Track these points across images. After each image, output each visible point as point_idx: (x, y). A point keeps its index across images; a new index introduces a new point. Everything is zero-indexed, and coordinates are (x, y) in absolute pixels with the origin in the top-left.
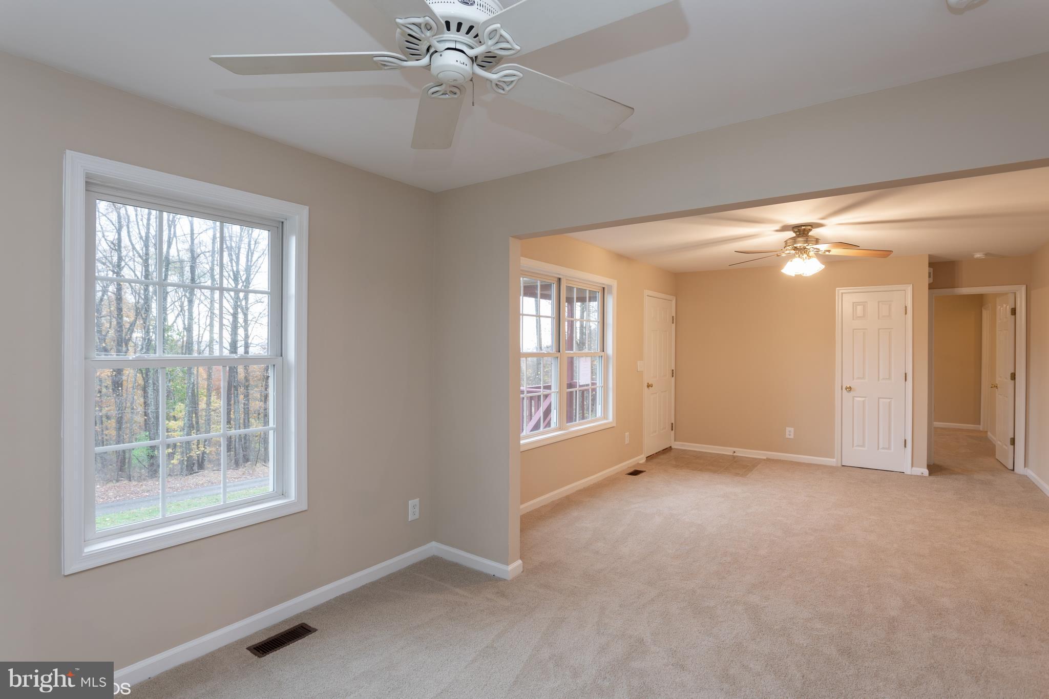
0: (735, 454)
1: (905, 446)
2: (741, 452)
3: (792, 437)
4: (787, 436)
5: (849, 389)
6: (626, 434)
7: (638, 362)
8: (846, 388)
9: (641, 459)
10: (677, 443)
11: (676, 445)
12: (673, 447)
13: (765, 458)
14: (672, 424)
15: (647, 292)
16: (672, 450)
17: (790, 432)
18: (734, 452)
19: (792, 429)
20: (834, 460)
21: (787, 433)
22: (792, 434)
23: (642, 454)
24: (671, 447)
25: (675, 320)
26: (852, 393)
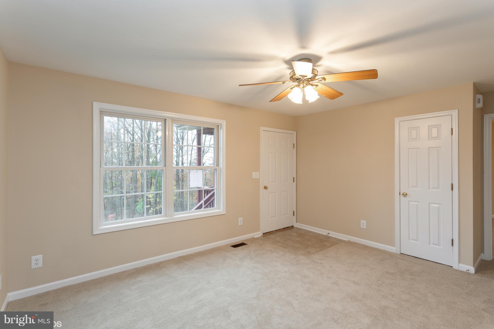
0: (329, 235)
1: (452, 245)
2: (334, 235)
3: (365, 227)
4: (362, 227)
5: (405, 195)
6: (240, 219)
7: (253, 173)
8: (403, 194)
9: (258, 234)
10: (297, 224)
11: (296, 225)
12: (295, 226)
13: (347, 240)
14: (294, 212)
15: (262, 128)
16: (294, 229)
17: (363, 224)
18: (329, 234)
19: (365, 222)
20: (394, 248)
21: (362, 224)
22: (365, 225)
23: (259, 231)
24: (293, 226)
25: (296, 146)
26: (407, 199)
